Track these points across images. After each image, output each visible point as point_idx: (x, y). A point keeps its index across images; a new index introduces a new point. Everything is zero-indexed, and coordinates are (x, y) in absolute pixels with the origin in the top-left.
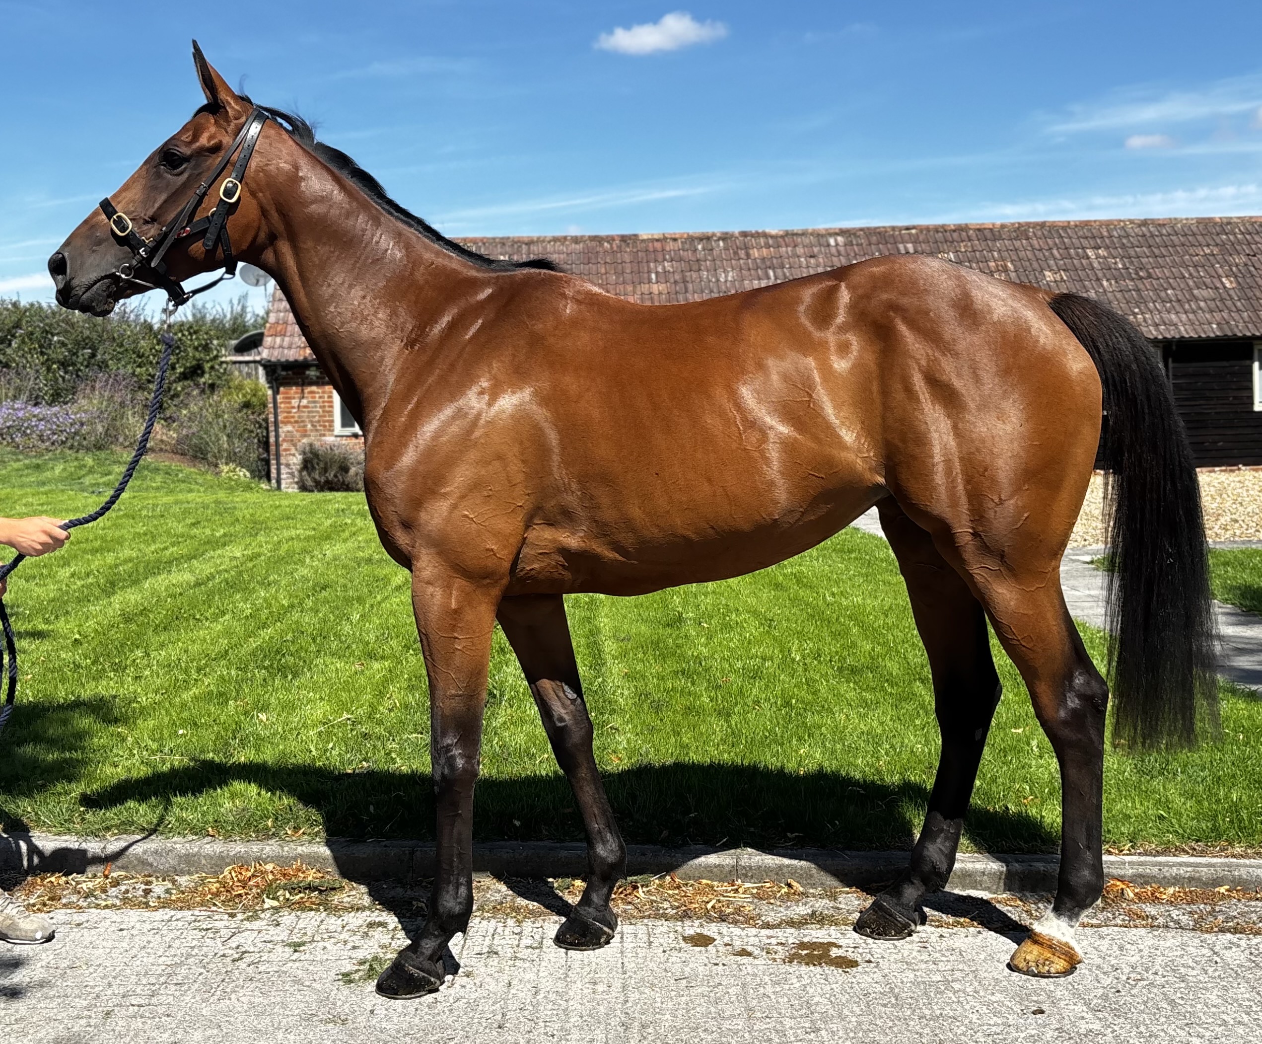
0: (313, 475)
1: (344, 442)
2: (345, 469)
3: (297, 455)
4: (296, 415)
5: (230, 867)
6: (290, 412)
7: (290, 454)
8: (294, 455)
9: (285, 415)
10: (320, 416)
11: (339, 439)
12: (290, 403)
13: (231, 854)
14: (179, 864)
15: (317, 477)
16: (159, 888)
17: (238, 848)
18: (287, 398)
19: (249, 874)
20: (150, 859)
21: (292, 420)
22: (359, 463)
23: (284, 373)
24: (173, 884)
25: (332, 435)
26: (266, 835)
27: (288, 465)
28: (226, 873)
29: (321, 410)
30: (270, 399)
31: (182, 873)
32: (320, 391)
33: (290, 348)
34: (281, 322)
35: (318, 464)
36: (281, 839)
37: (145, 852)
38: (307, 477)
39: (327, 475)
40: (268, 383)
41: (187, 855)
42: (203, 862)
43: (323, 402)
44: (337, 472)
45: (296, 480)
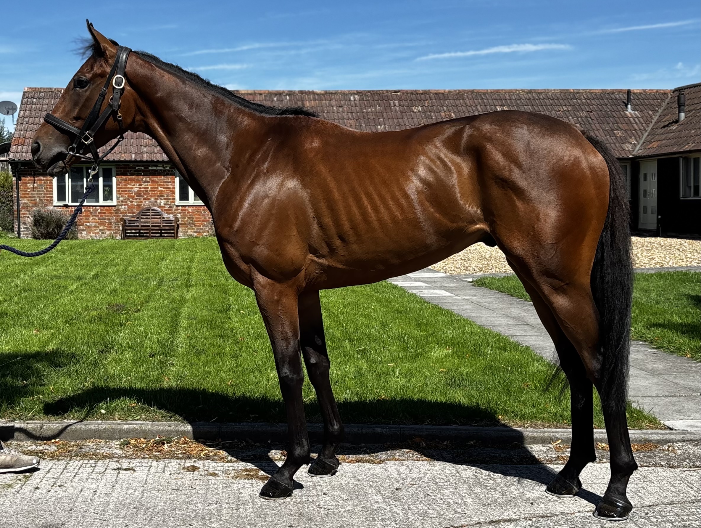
0: (39, 229)
1: (59, 210)
2: (59, 226)
3: (30, 217)
4: (30, 193)
7: (26, 217)
9: (24, 193)
10: (45, 194)
11: (56, 208)
12: (27, 186)
15: (42, 230)
21: (28, 196)
23: (22, 168)
25: (52, 206)
27: (25, 223)
29: (45, 190)
30: (15, 184)
32: (44, 179)
33: (26, 152)
34: (21, 137)
35: (43, 223)
38: (37, 231)
39: (48, 229)
40: (14, 173)
43: (47, 186)
44: (55, 228)
45: (30, 232)
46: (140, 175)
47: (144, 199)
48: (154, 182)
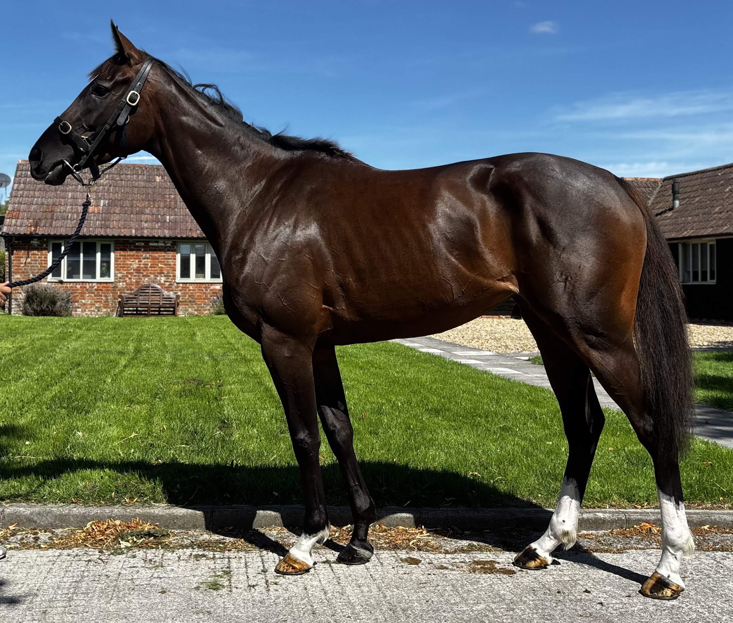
0: (32, 306)
1: (53, 286)
2: (54, 303)
3: (23, 293)
4: (23, 268)
5: (91, 523)
6: (19, 266)
7: (18, 293)
8: (20, 293)
9: (16, 268)
10: (38, 270)
11: (50, 284)
12: (20, 260)
13: (91, 514)
14: (55, 521)
15: (35, 307)
16: (44, 536)
17: (95, 510)
18: (17, 257)
19: (105, 526)
20: (35, 518)
21: (20, 271)
22: (63, 299)
23: (16, 242)
24: (53, 534)
25: (46, 281)
26: (112, 502)
27: (16, 300)
28: (88, 526)
29: (39, 266)
30: (7, 258)
31: (57, 527)
32: (39, 253)
33: (21, 226)
34: (15, 210)
35: (36, 299)
36: (122, 505)
37: (31, 514)
38: (29, 307)
39: (42, 306)
40: (6, 247)
41: (61, 515)
42: (72, 519)
43: (41, 261)
44: (49, 304)
45: (21, 309)
46: (140, 250)
47: (143, 276)
48: (154, 258)
